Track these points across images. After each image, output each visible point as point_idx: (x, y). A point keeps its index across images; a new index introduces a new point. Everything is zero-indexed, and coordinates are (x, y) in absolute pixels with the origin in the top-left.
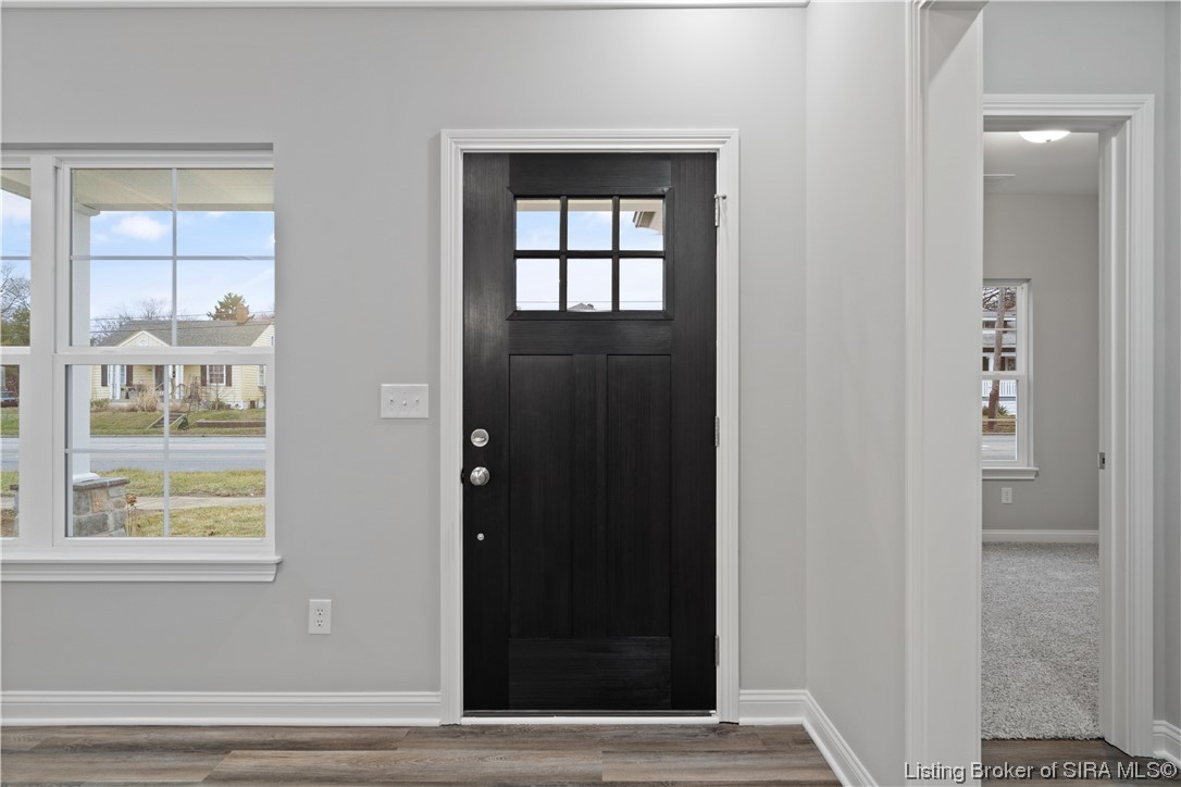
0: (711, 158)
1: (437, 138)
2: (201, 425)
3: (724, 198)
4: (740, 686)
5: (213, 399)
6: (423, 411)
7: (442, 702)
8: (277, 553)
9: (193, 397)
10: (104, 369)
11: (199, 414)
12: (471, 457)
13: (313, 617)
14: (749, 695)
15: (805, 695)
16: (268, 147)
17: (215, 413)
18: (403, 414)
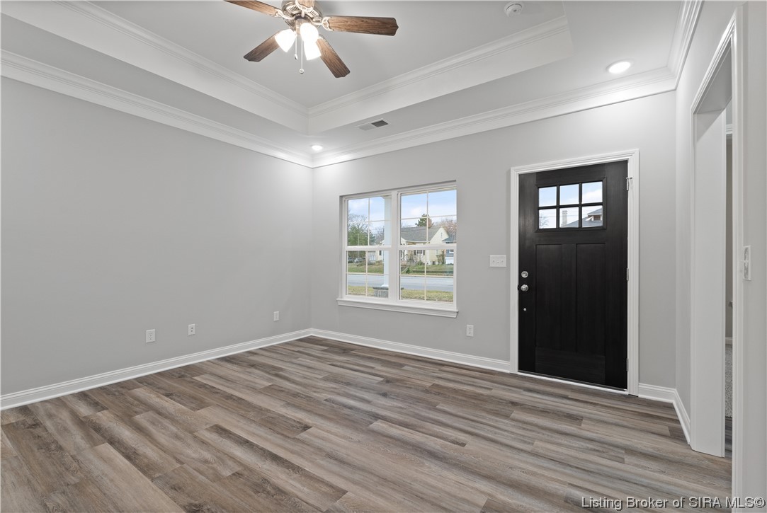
0: (626, 162)
1: (509, 171)
2: (414, 272)
3: (631, 178)
4: (639, 381)
5: (418, 260)
6: (504, 265)
7: (510, 365)
8: (457, 308)
9: (411, 260)
10: (380, 252)
11: (413, 267)
12: (522, 281)
13: (468, 330)
14: (642, 386)
15: (674, 391)
16: (455, 181)
17: (419, 266)
18: (497, 266)
